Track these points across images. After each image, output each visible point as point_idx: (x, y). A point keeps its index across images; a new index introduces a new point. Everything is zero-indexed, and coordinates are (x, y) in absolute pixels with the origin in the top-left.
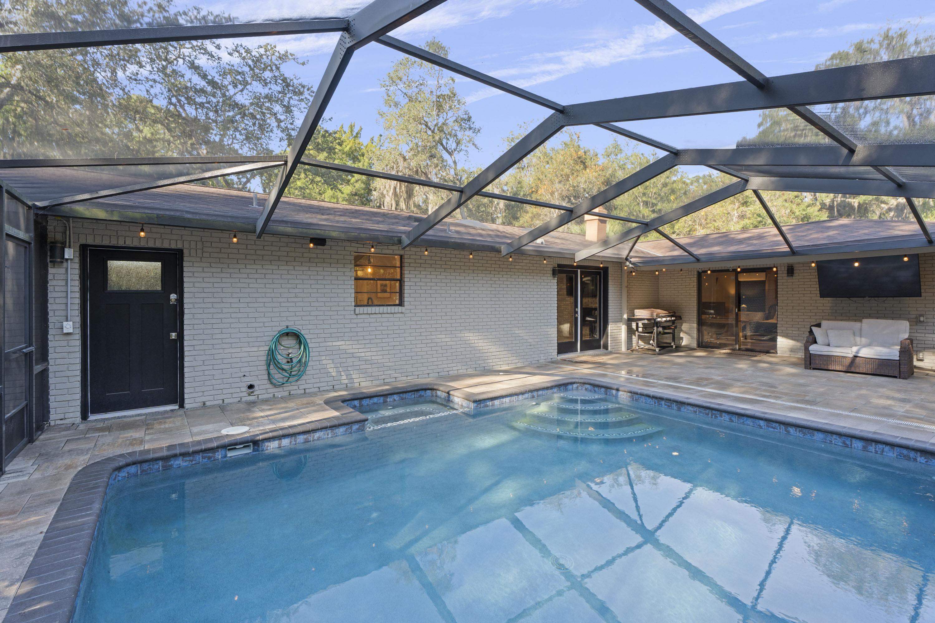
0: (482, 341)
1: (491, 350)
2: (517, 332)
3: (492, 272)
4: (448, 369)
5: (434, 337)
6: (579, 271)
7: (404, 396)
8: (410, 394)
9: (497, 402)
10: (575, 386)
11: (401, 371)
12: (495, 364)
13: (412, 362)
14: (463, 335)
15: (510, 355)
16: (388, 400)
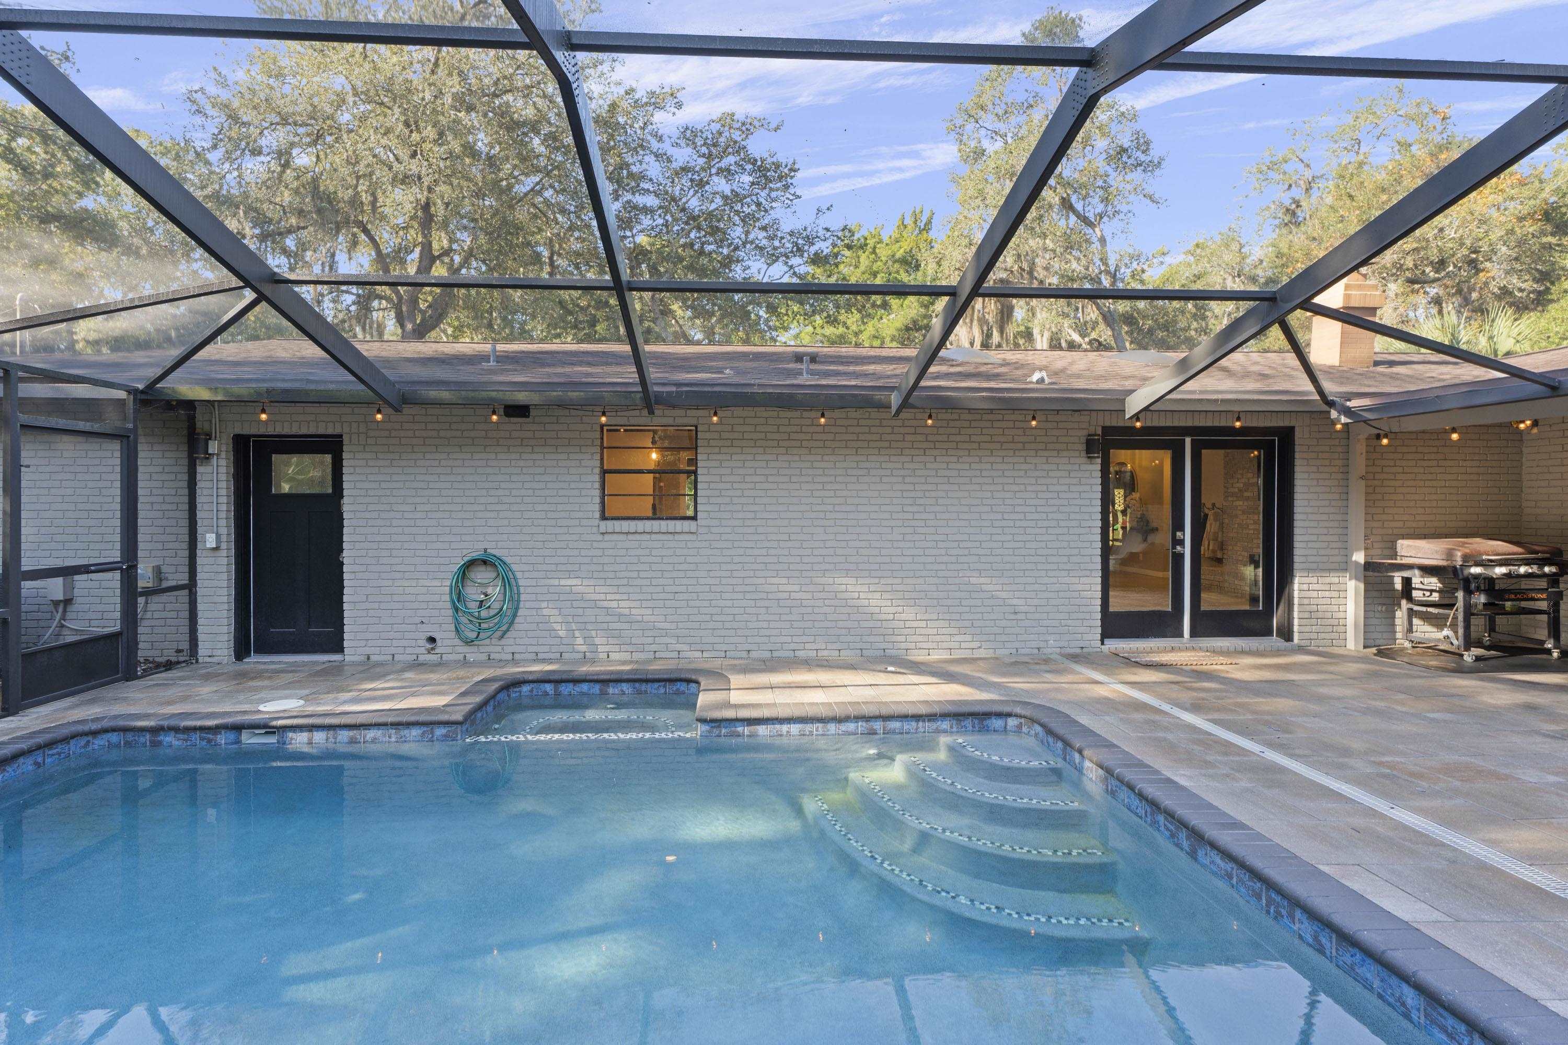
0: (878, 595)
1: (903, 616)
2: (973, 580)
3: (907, 452)
4: (793, 646)
5: (762, 581)
6: (1188, 440)
7: (644, 687)
8: (656, 685)
9: (762, 730)
10: (1012, 722)
11: (689, 640)
12: (912, 646)
13: (711, 625)
14: (831, 581)
15: (955, 631)
16: (611, 690)
